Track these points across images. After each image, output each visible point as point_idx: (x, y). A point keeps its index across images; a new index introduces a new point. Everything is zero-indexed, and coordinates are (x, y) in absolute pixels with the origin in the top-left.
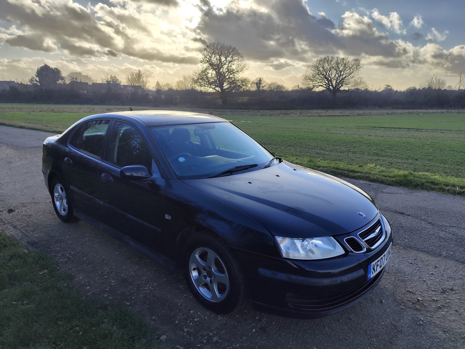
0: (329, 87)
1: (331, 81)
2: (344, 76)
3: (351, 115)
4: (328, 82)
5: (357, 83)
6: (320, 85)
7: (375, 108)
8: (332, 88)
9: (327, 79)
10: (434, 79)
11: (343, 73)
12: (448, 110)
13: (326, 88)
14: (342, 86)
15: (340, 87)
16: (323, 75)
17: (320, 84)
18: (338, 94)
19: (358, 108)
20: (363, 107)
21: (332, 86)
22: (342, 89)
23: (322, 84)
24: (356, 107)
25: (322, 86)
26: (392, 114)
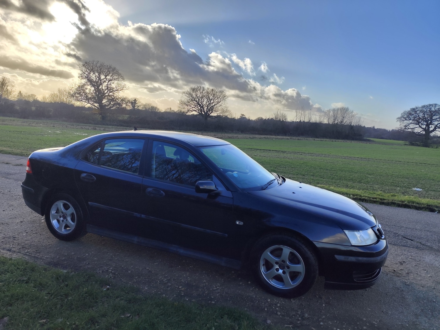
0: (201, 112)
1: (202, 107)
2: (213, 104)
3: (223, 137)
4: (201, 108)
5: (223, 111)
6: (194, 110)
7: (239, 133)
8: (203, 113)
9: (200, 105)
10: (279, 113)
11: (212, 101)
12: (291, 137)
13: (199, 113)
14: (212, 112)
15: (211, 113)
16: (196, 101)
17: (194, 109)
18: (209, 119)
19: (226, 132)
20: (229, 131)
21: (204, 111)
22: (212, 114)
23: (195, 109)
24: (224, 131)
25: (195, 111)
26: (253, 138)
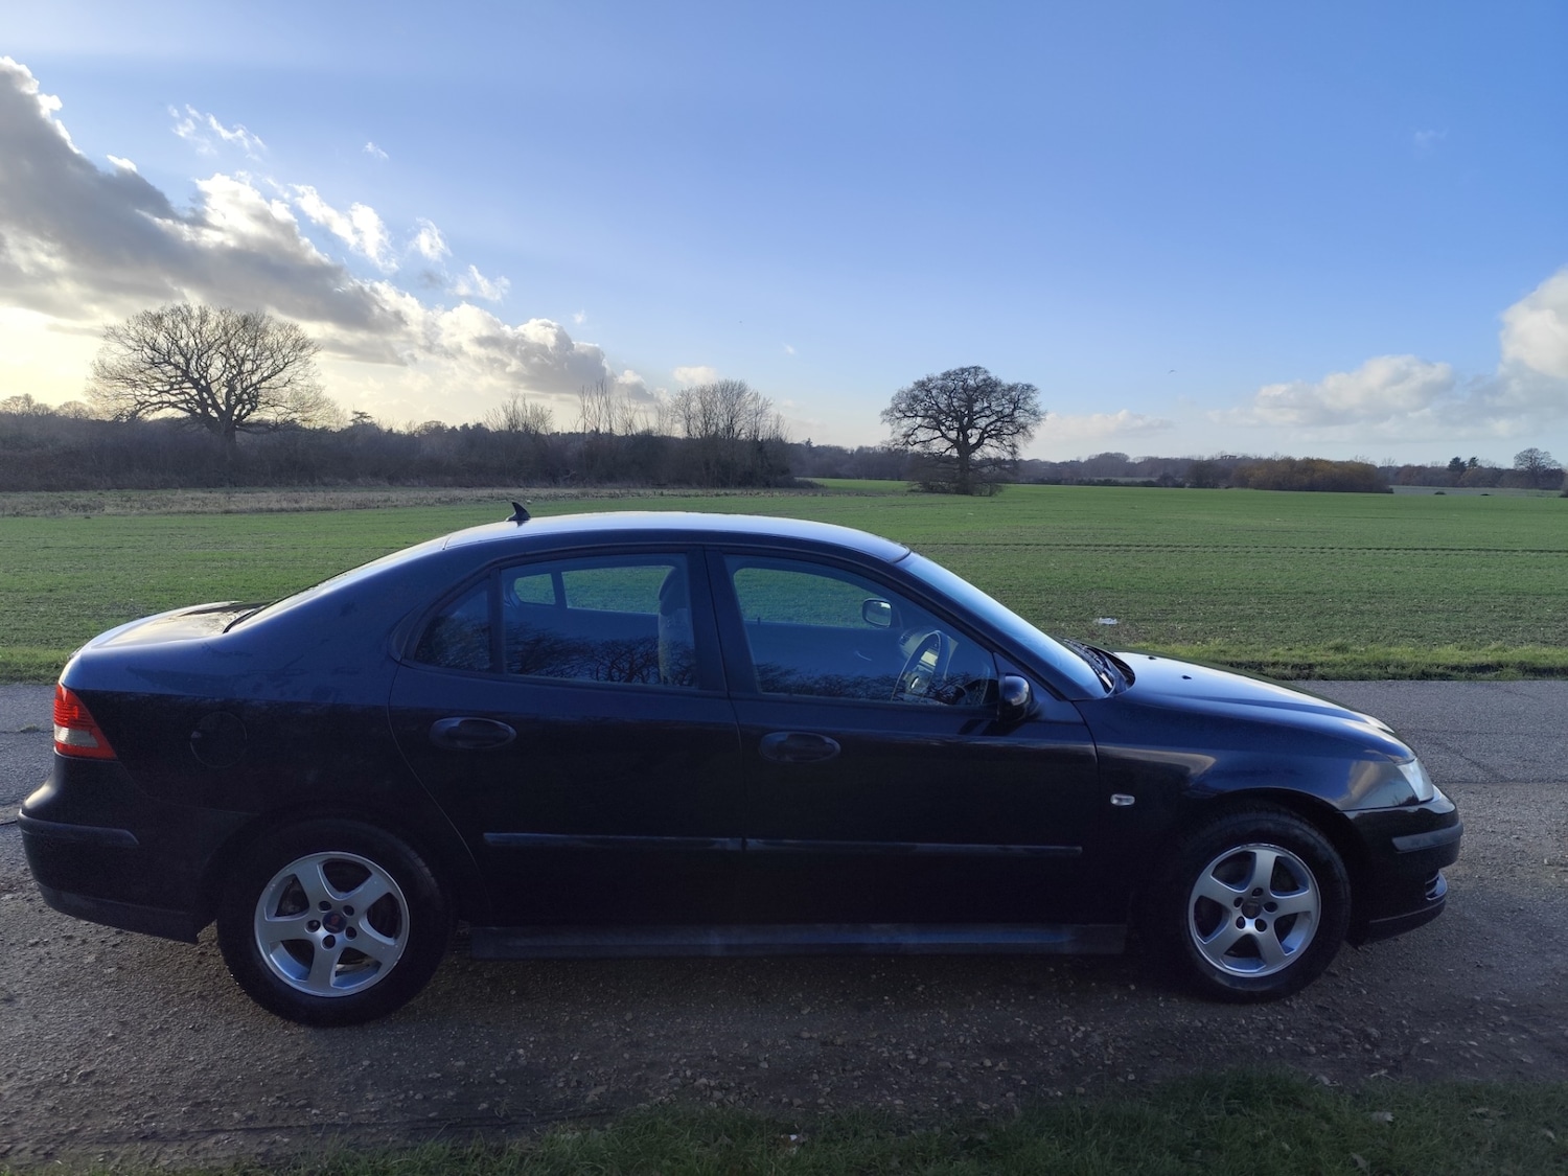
0: (205, 410)
1: (208, 389)
2: (255, 379)
3: (334, 506)
4: (200, 394)
5: (302, 404)
6: (169, 402)
7: (379, 485)
8: (215, 415)
9: (196, 384)
11: (248, 366)
13: (191, 410)
14: (253, 409)
15: (248, 413)
16: (177, 366)
17: (166, 397)
18: (240, 437)
19: (325, 485)
20: (340, 481)
21: (216, 406)
22: (254, 417)
23: (173, 399)
24: (317, 481)
25: (174, 405)
26: (453, 501)
